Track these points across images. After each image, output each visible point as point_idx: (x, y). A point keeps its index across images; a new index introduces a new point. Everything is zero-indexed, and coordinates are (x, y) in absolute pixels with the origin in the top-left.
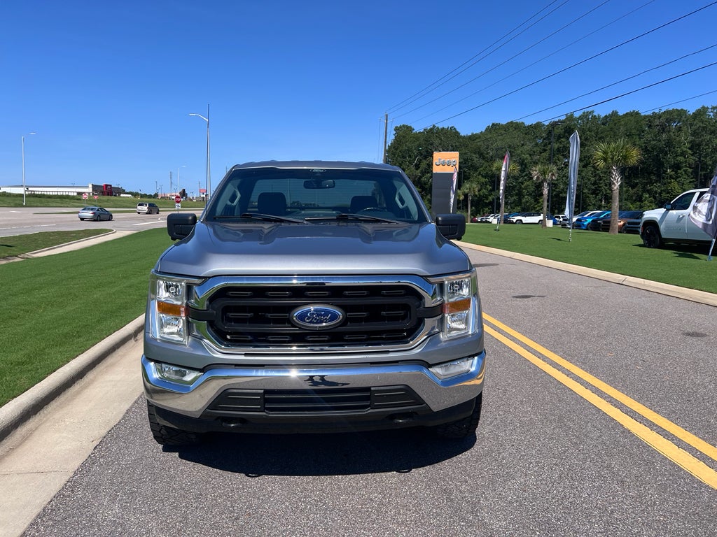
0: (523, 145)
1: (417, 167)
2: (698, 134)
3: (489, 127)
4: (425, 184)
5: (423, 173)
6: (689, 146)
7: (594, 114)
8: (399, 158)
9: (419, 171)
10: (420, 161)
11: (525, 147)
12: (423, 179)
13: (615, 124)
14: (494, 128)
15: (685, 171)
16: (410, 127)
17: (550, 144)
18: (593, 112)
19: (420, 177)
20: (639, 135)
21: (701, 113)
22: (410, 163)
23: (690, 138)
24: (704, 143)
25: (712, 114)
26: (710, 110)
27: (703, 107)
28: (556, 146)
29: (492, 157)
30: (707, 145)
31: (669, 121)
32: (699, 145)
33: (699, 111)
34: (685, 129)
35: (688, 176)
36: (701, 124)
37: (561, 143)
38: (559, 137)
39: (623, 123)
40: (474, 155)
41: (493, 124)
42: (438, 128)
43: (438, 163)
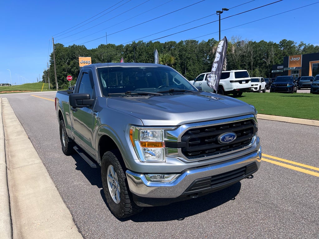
0: (116, 55)
1: (69, 64)
2: (181, 51)
3: (99, 46)
4: (74, 72)
5: (72, 67)
6: (178, 56)
7: (143, 42)
8: (58, 60)
9: (70, 66)
10: (69, 61)
11: (118, 55)
12: (72, 70)
13: (152, 46)
14: (102, 46)
15: (178, 66)
16: (62, 45)
17: (127, 54)
18: (143, 41)
19: (71, 69)
20: (161, 51)
21: (181, 43)
22: (65, 62)
23: (178, 53)
24: (183, 55)
25: (185, 43)
26: (184, 42)
27: (182, 41)
28: (130, 55)
29: (103, 60)
30: (184, 56)
31: (171, 46)
32: (181, 56)
33: (180, 42)
34: (176, 49)
35: (179, 68)
36: (182, 47)
37: (132, 54)
38: (131, 52)
39: (155, 46)
40: (95, 59)
41: (101, 45)
42: (76, 46)
43: (82, 62)
